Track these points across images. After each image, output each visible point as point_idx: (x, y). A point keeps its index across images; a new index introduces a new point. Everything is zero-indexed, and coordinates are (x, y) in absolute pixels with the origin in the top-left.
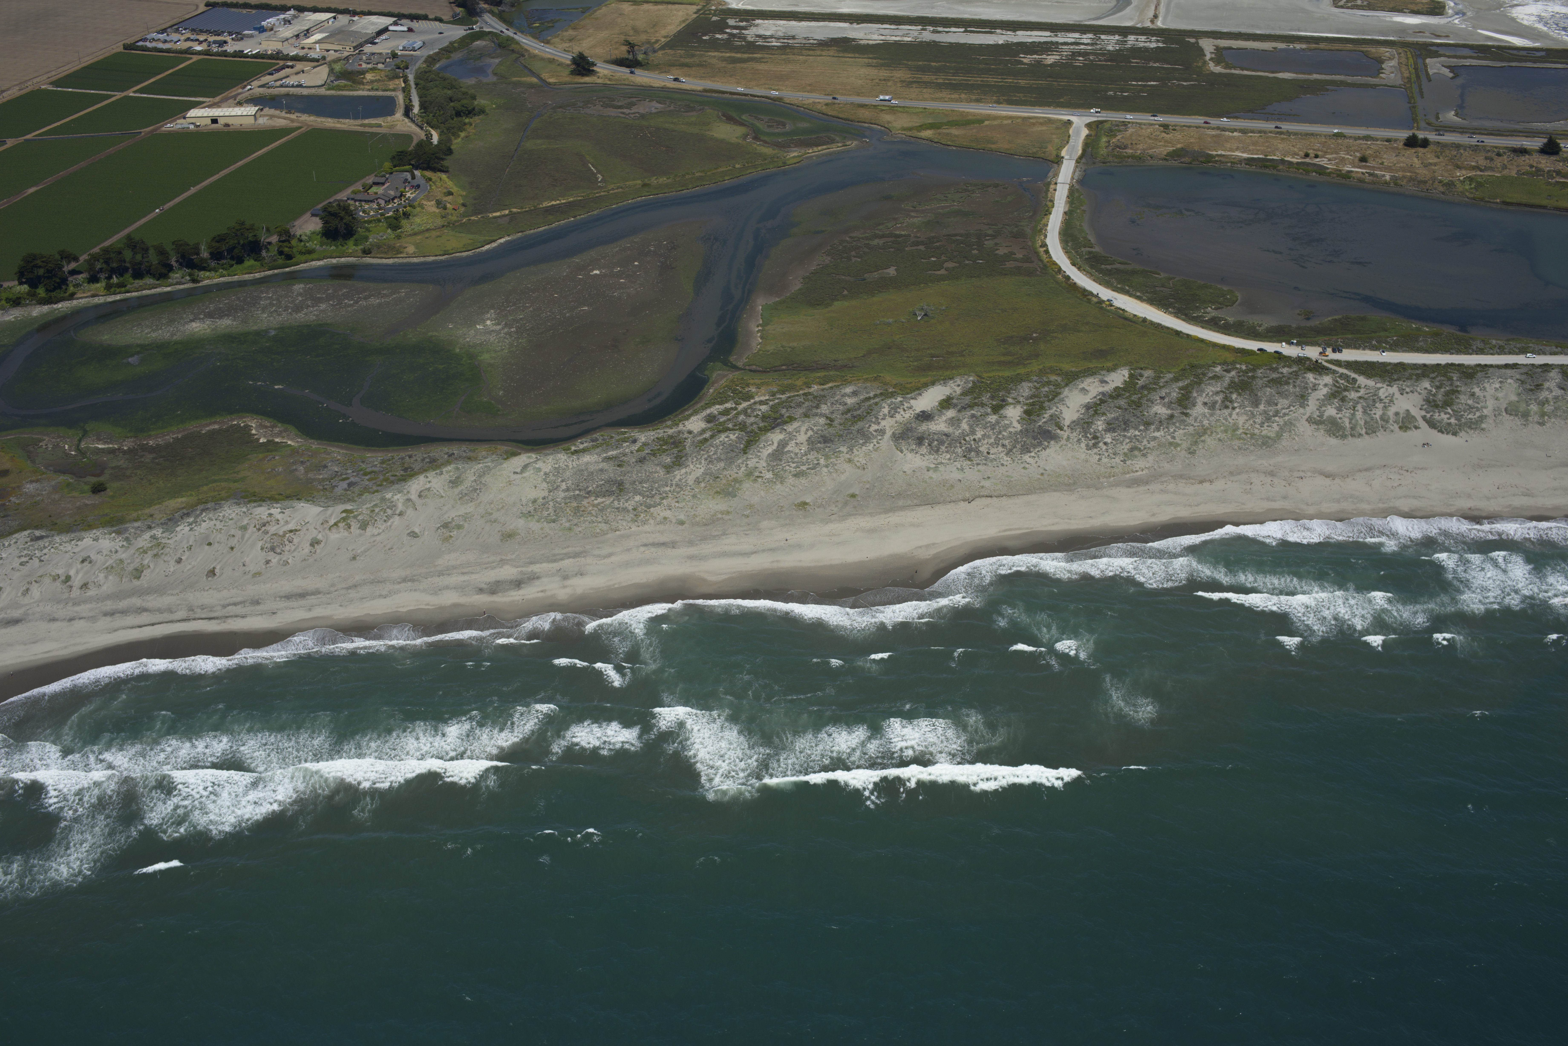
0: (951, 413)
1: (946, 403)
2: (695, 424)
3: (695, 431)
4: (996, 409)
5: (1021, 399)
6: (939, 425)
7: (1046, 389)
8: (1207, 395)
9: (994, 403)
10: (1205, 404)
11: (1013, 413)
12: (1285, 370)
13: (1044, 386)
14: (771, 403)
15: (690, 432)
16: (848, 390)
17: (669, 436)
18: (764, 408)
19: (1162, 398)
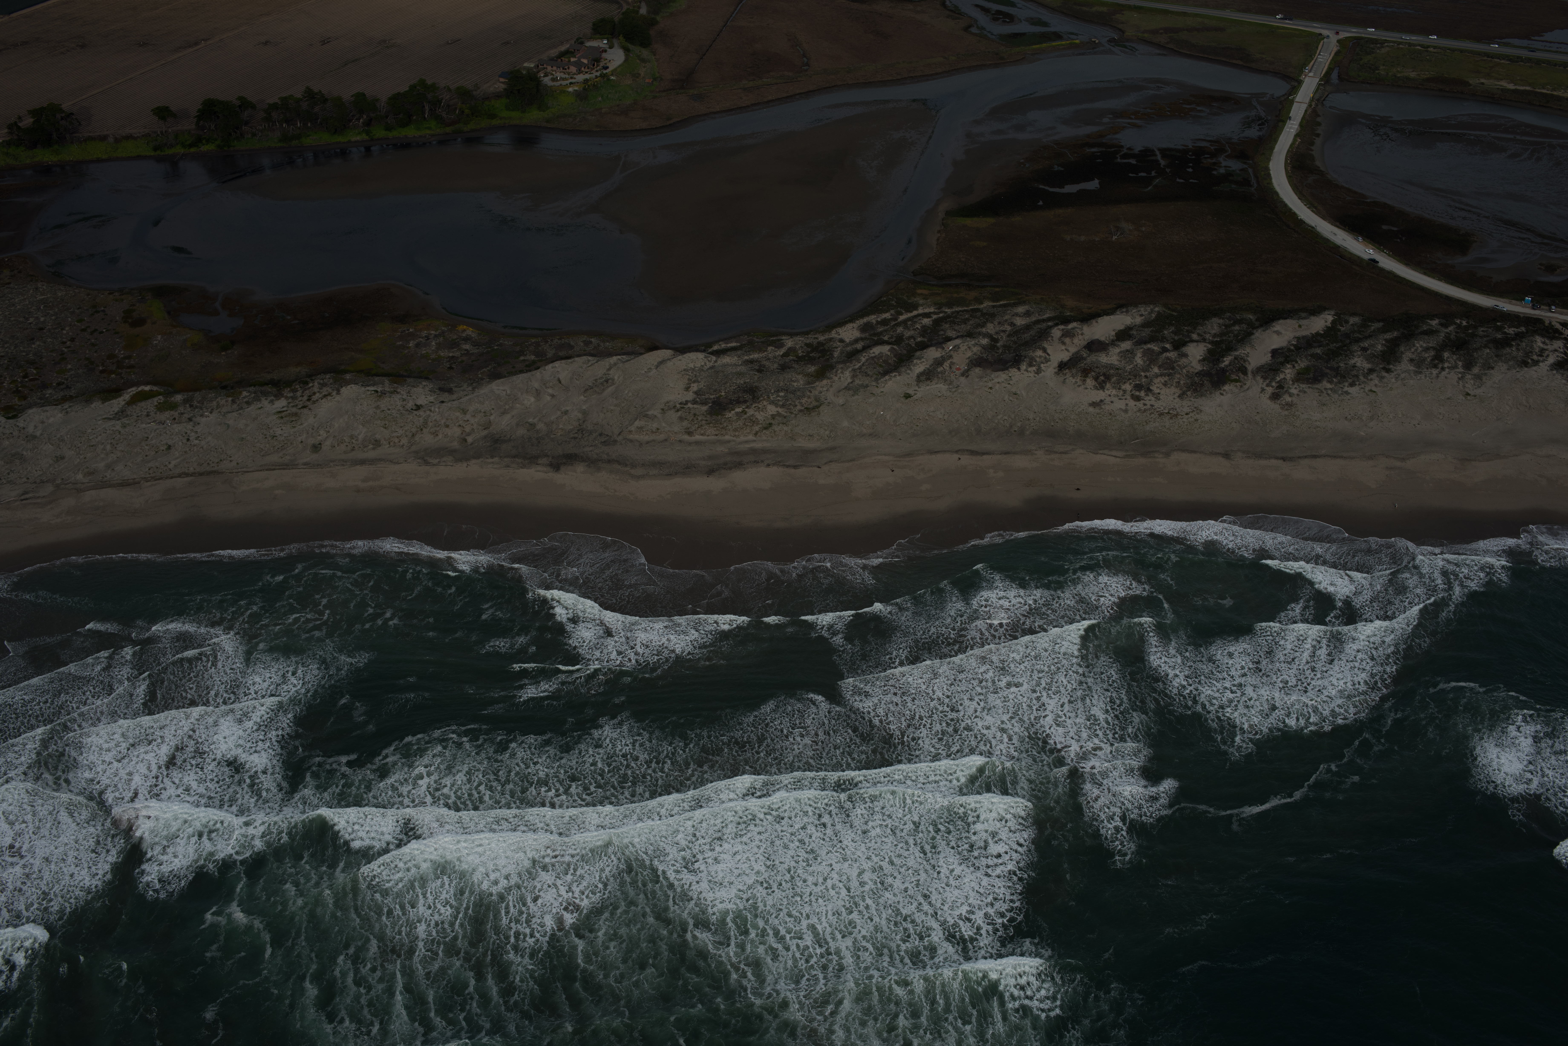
0: (1126, 345)
1: (1123, 335)
2: (849, 333)
3: (847, 340)
4: (1178, 345)
5: (1207, 336)
6: (1111, 358)
7: (1237, 328)
8: (1416, 350)
9: (1176, 338)
10: (1412, 360)
11: (1196, 352)
12: (1511, 331)
13: (1234, 324)
14: (935, 317)
15: (841, 341)
16: (1021, 309)
17: (819, 343)
18: (926, 321)
19: (1364, 349)
